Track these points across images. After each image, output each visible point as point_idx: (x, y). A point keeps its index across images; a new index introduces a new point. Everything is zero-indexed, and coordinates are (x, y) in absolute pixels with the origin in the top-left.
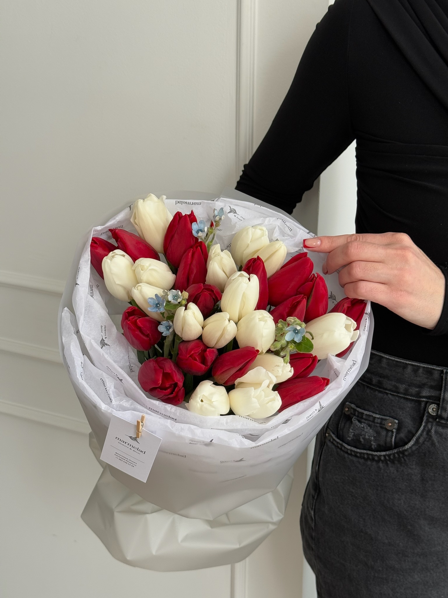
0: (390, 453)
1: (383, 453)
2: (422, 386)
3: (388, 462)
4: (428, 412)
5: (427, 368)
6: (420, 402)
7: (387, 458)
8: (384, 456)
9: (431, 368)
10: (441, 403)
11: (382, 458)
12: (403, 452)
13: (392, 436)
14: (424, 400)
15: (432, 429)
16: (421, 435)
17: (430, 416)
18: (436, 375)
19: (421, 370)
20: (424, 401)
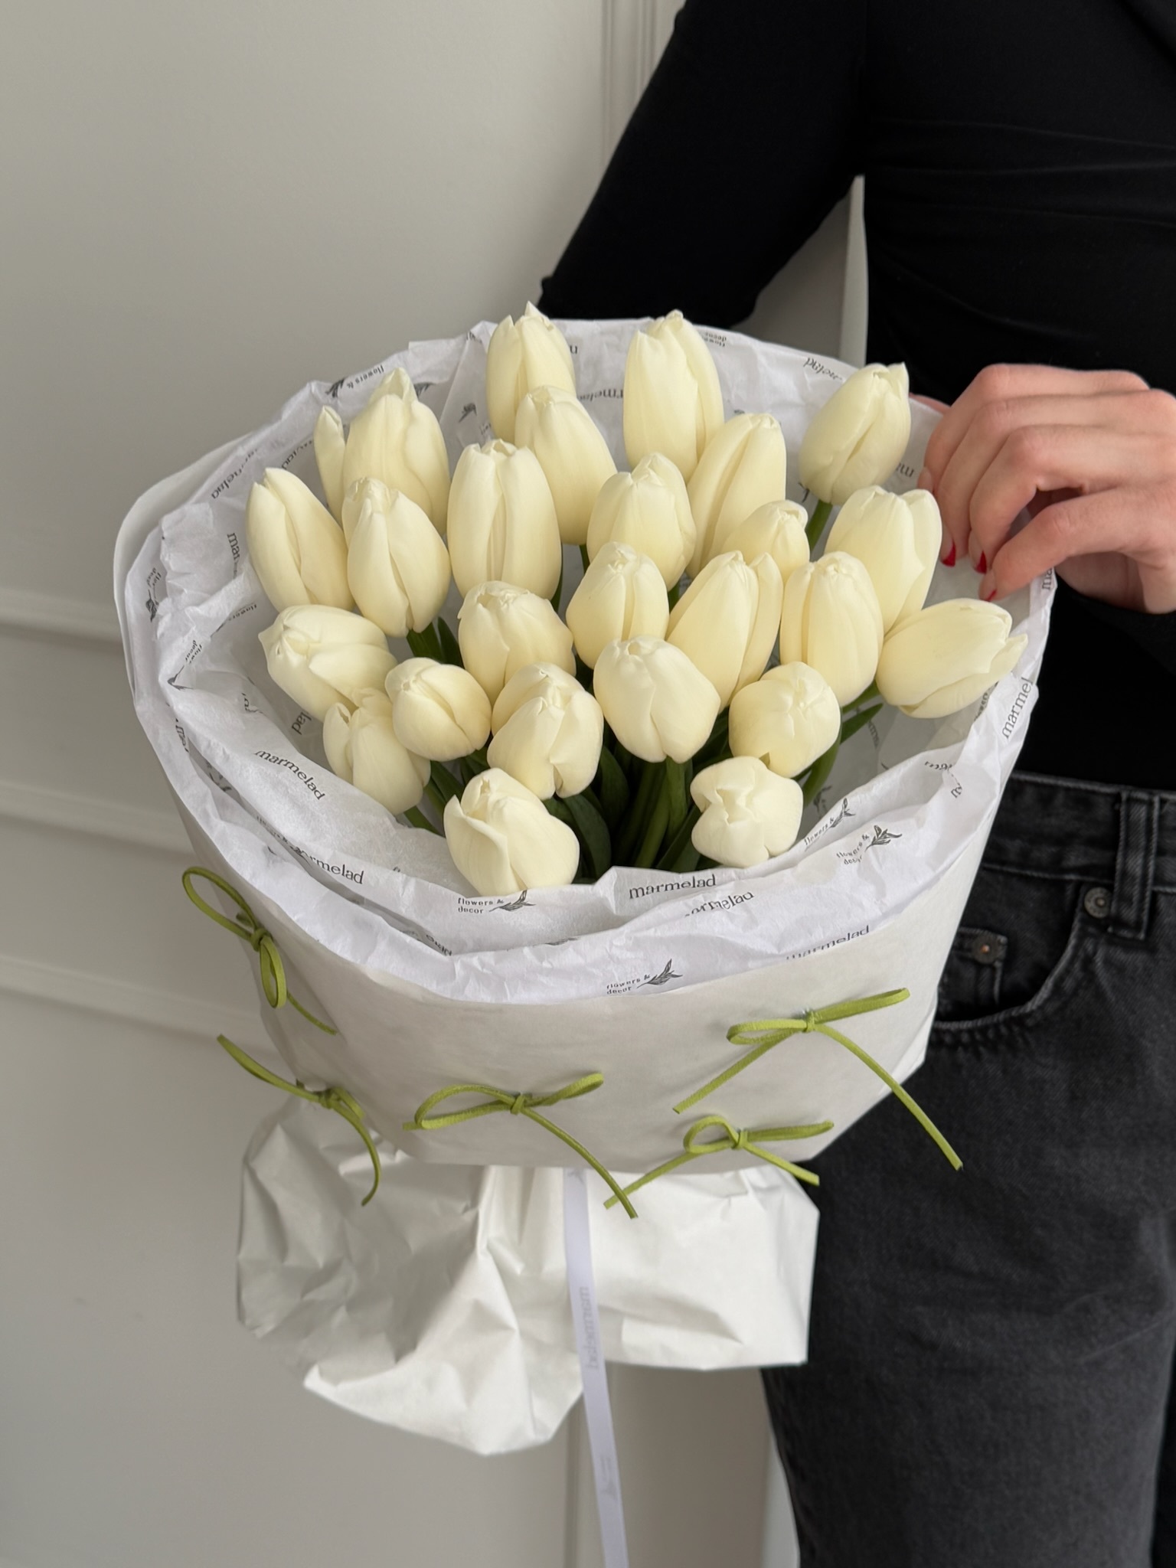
0: (984, 1023)
2: (1064, 840)
4: (1084, 910)
5: (1075, 790)
6: (1061, 885)
9: (1087, 791)
10: (1117, 885)
12: (1020, 1021)
14: (1072, 877)
15: (1098, 955)
16: (1068, 971)
17: (1088, 919)
18: (1103, 811)
19: (1060, 798)
20: (1071, 881)
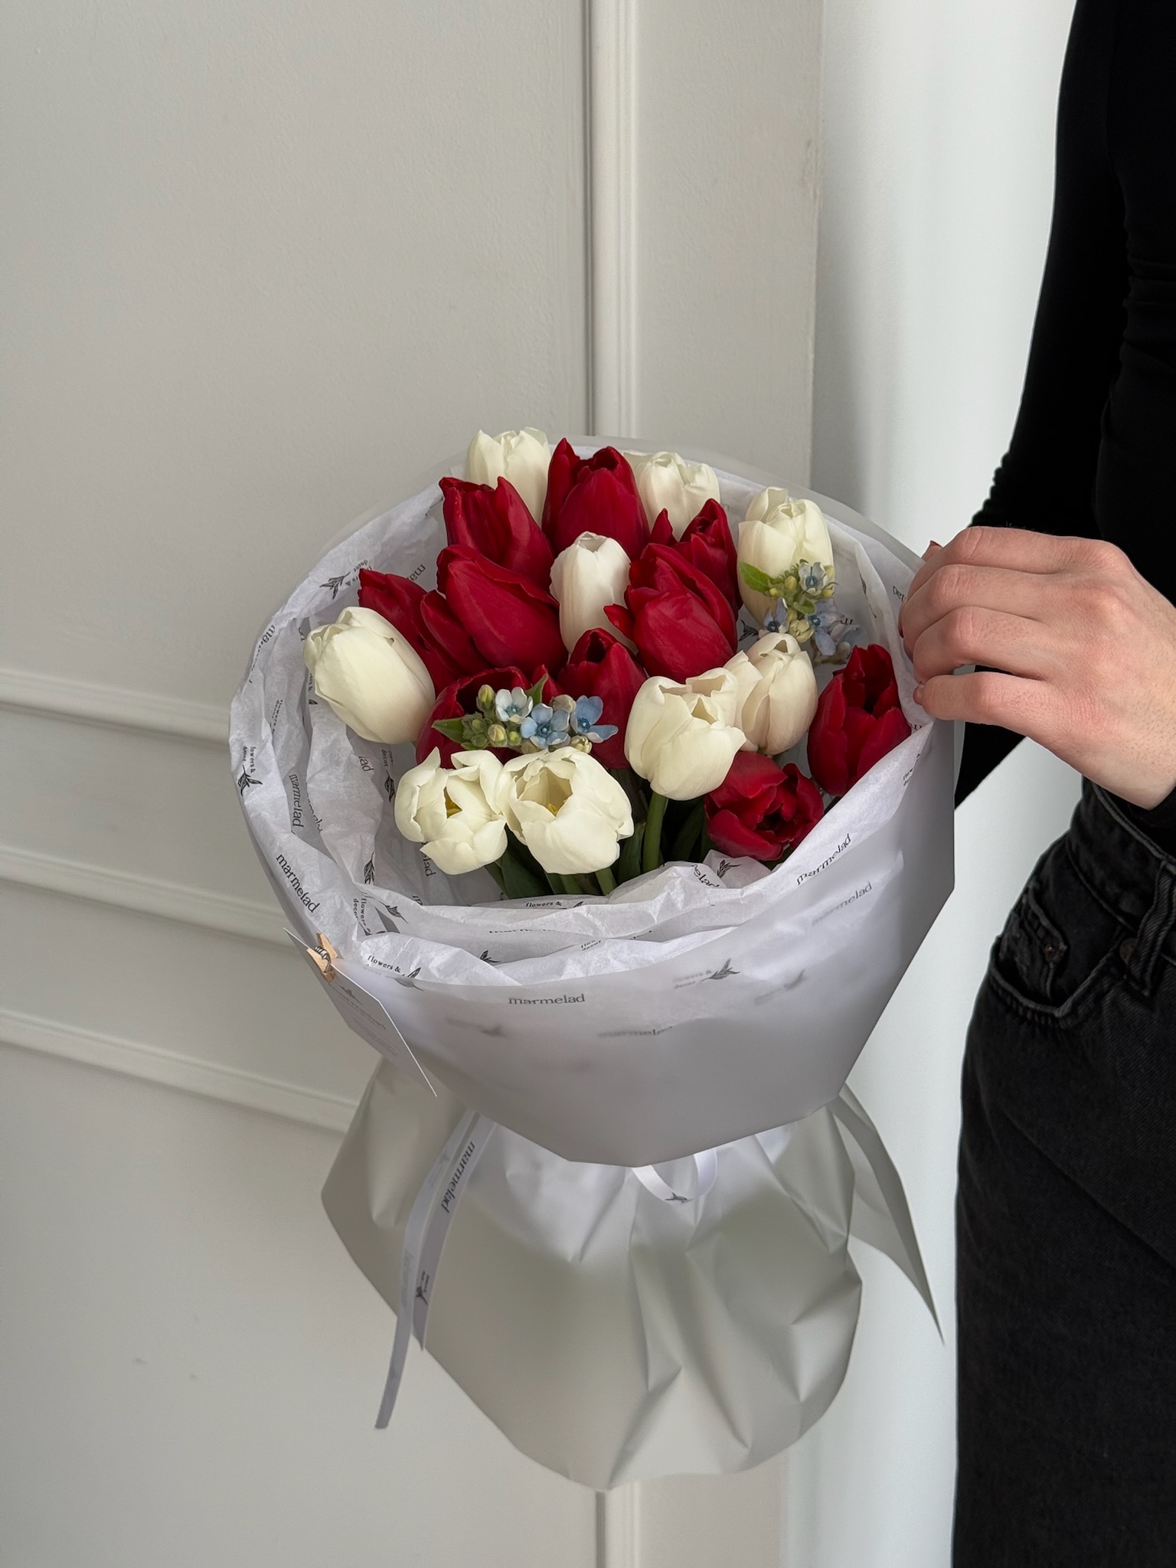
0: (1041, 1009)
1: (1032, 1005)
3: (1037, 1030)
7: (1036, 1019)
8: (1034, 1011)
11: (1029, 1016)
13: (1047, 976)
15: (1109, 994)
